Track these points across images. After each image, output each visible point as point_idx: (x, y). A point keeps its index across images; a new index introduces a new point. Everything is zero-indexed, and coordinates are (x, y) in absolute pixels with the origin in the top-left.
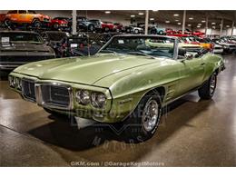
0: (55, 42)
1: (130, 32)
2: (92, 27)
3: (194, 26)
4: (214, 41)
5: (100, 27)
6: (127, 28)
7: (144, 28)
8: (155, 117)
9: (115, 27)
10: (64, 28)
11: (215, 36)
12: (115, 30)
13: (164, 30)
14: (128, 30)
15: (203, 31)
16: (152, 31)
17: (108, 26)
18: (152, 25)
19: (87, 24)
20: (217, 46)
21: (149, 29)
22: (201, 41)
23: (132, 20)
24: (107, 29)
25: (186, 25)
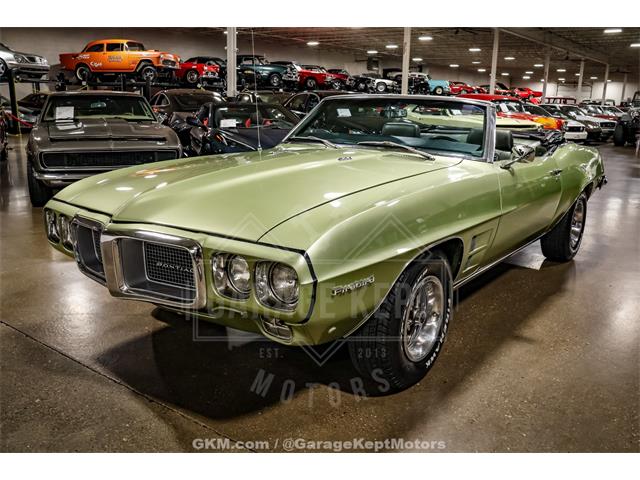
0: (185, 115)
1: (366, 90)
2: (276, 80)
3: (515, 78)
4: (566, 111)
5: (296, 78)
6: (358, 80)
7: (398, 80)
8: (433, 323)
9: (329, 78)
10: (210, 81)
11: (565, 100)
12: (330, 86)
13: (446, 84)
14: (361, 84)
15: (538, 88)
16: (418, 86)
17: (313, 77)
18: (417, 74)
19: (265, 71)
20: (572, 123)
21: (410, 82)
22: (535, 111)
23: (371, 62)
24: (311, 83)
25: (498, 75)
